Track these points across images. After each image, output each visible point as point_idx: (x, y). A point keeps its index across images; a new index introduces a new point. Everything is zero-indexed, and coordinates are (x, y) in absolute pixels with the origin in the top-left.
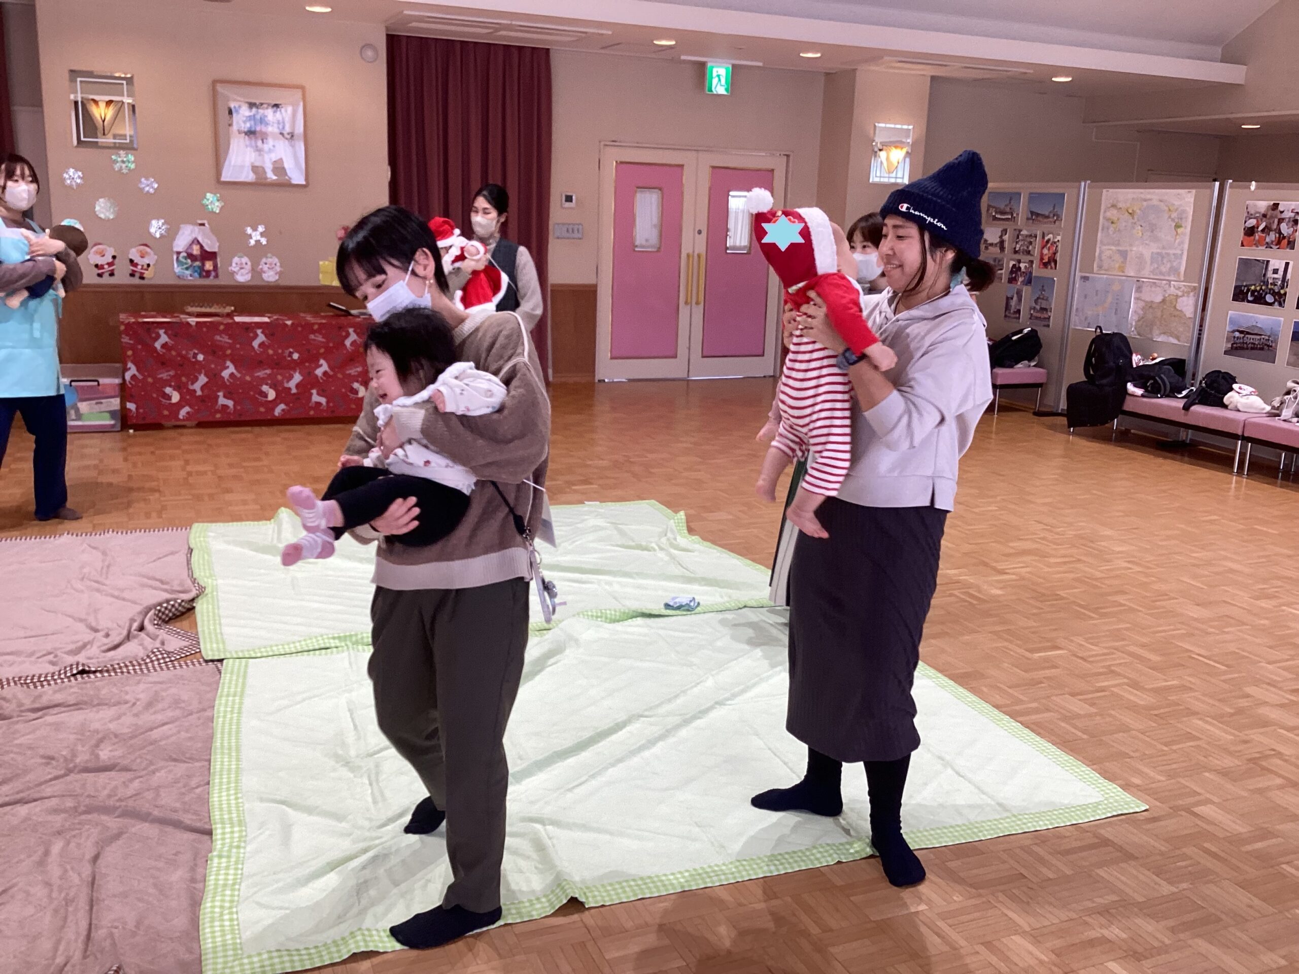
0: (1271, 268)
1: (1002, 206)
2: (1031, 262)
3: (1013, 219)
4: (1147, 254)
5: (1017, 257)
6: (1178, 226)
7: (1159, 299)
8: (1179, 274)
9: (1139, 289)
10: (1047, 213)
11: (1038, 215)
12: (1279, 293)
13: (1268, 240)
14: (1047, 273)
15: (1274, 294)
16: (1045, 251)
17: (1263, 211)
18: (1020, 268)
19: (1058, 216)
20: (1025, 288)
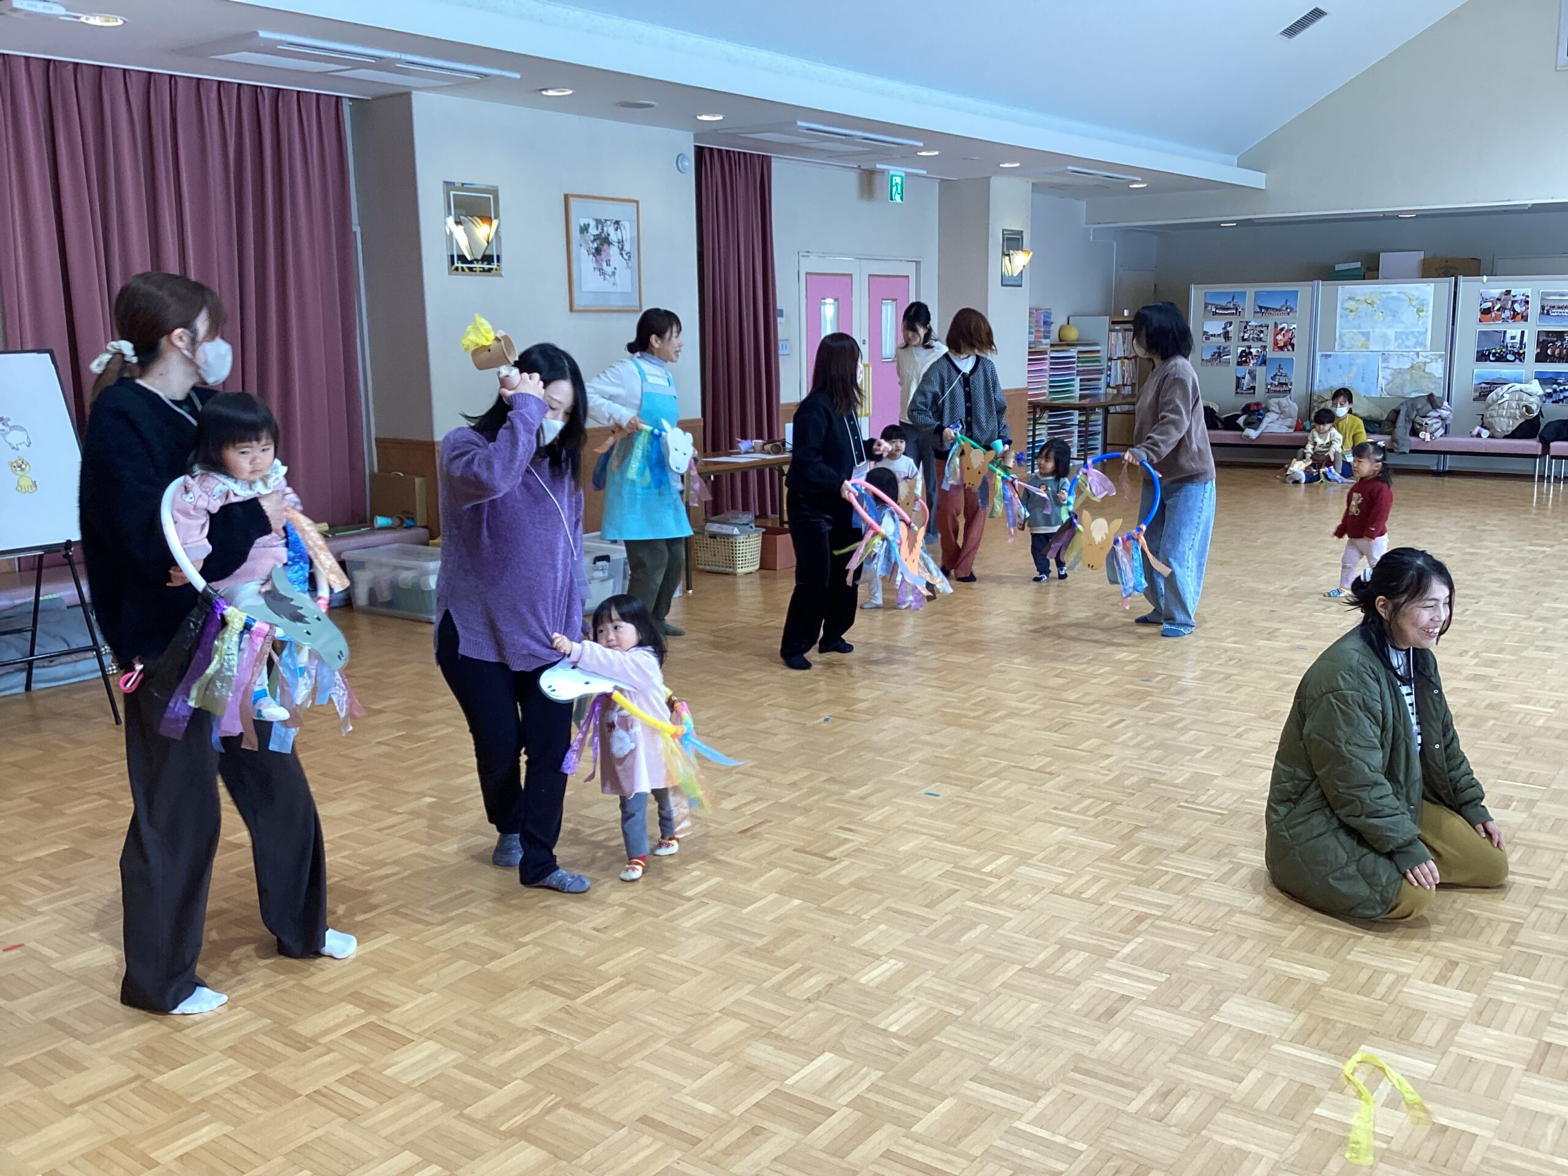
0: (1508, 336)
1: (1224, 304)
2: (1265, 347)
3: (1238, 313)
4: (1391, 333)
5: (1246, 343)
6: (1419, 311)
7: (1408, 366)
8: (1425, 346)
9: (1385, 360)
10: (1278, 307)
11: (1267, 309)
12: (1518, 353)
13: (1503, 316)
14: (1285, 354)
15: (1514, 354)
16: (1279, 337)
17: (1497, 296)
18: (1251, 353)
19: (1292, 310)
20: (1258, 369)
